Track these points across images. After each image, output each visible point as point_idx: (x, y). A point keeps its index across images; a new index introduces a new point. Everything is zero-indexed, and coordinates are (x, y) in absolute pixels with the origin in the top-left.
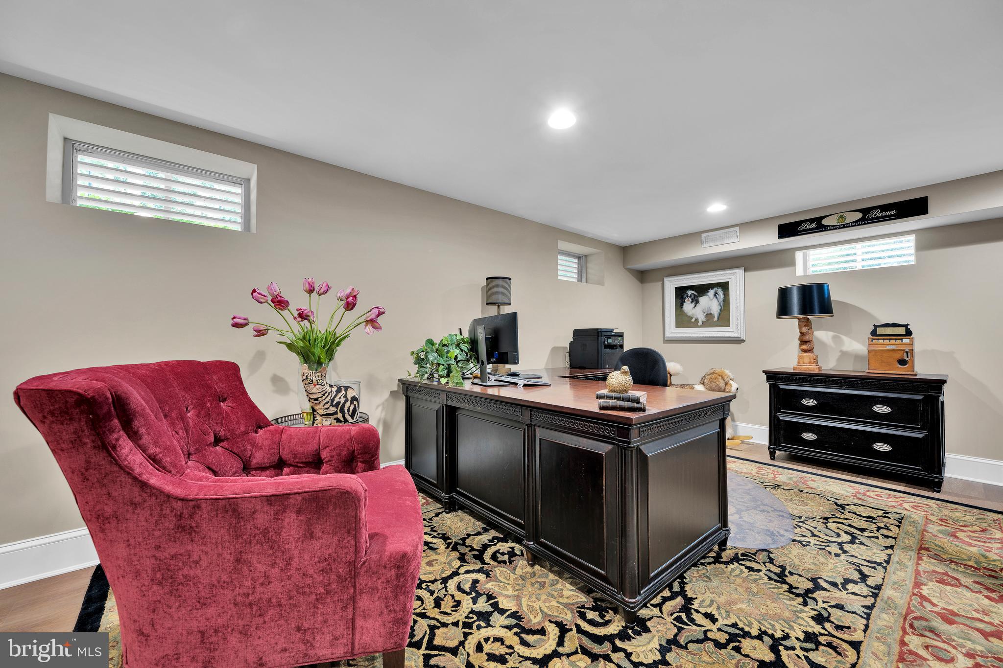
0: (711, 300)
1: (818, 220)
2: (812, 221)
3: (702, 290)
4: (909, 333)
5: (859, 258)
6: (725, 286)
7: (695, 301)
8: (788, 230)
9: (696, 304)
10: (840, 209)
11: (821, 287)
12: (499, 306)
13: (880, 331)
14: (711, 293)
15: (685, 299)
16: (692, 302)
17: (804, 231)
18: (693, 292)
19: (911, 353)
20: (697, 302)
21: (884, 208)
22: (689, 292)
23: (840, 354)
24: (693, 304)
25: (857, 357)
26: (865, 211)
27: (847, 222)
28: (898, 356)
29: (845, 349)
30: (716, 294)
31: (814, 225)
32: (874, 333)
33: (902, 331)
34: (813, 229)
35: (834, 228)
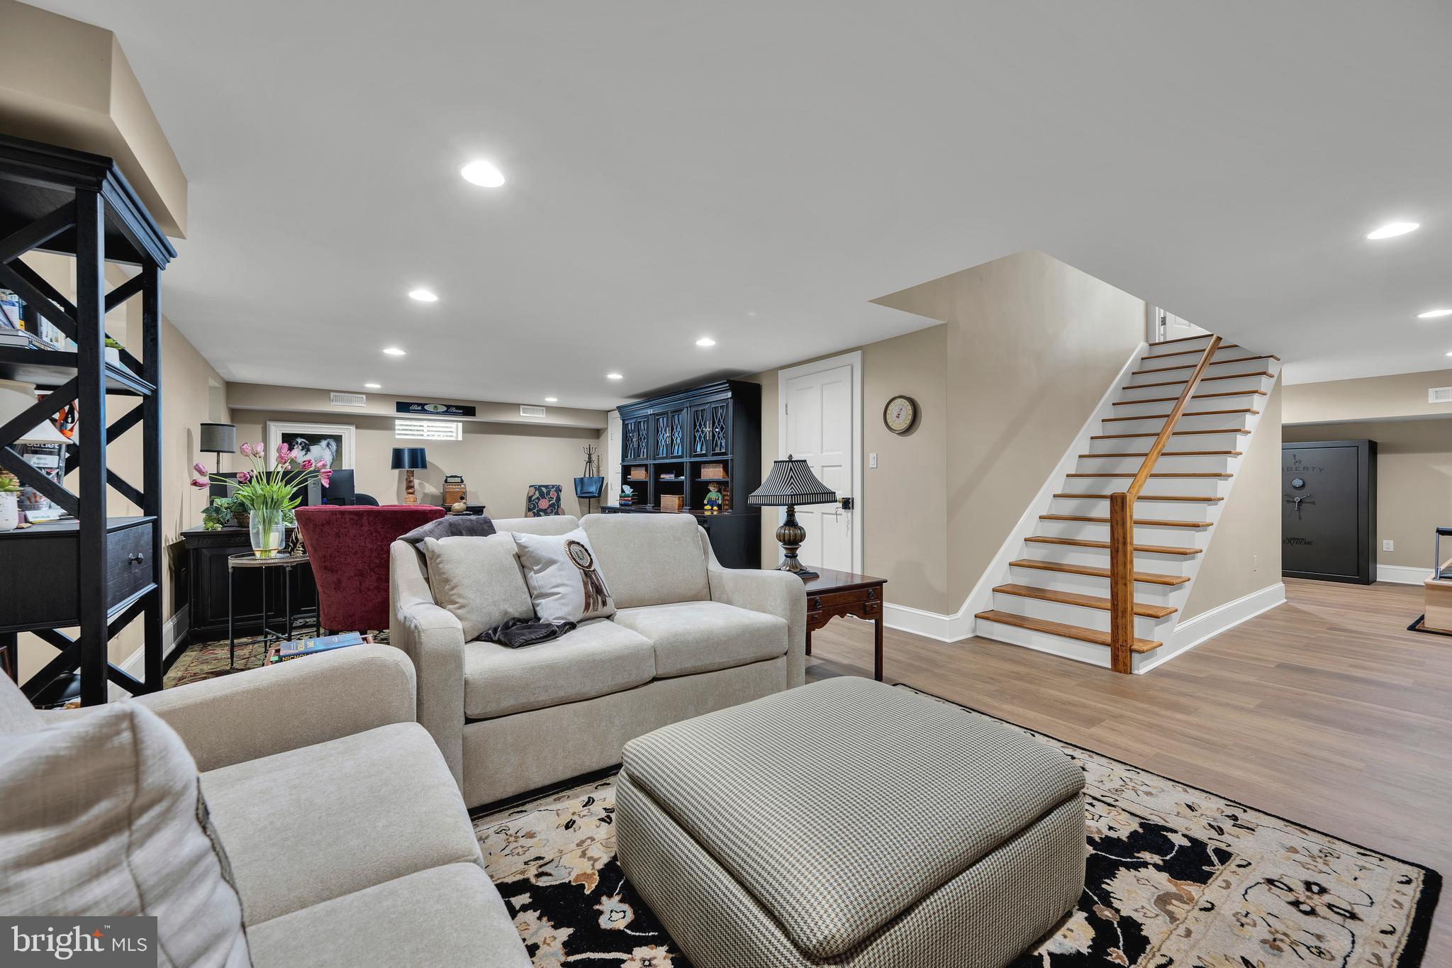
0: (324, 450)
1: (423, 405)
2: (419, 405)
3: (314, 439)
4: (462, 481)
5: (425, 434)
6: (338, 439)
7: (306, 449)
8: (403, 407)
9: (307, 452)
10: (436, 400)
11: (422, 451)
12: (218, 456)
13: (449, 480)
14: (324, 443)
15: (294, 446)
16: (302, 450)
17: (413, 410)
18: (303, 440)
19: (465, 493)
20: (308, 450)
21: (458, 407)
22: (299, 440)
23: (422, 495)
24: (304, 452)
25: (433, 497)
26: (448, 407)
27: (439, 411)
28: (460, 495)
29: (426, 492)
30: (328, 445)
31: (420, 408)
32: (446, 481)
33: (459, 480)
34: (419, 410)
35: (432, 413)
